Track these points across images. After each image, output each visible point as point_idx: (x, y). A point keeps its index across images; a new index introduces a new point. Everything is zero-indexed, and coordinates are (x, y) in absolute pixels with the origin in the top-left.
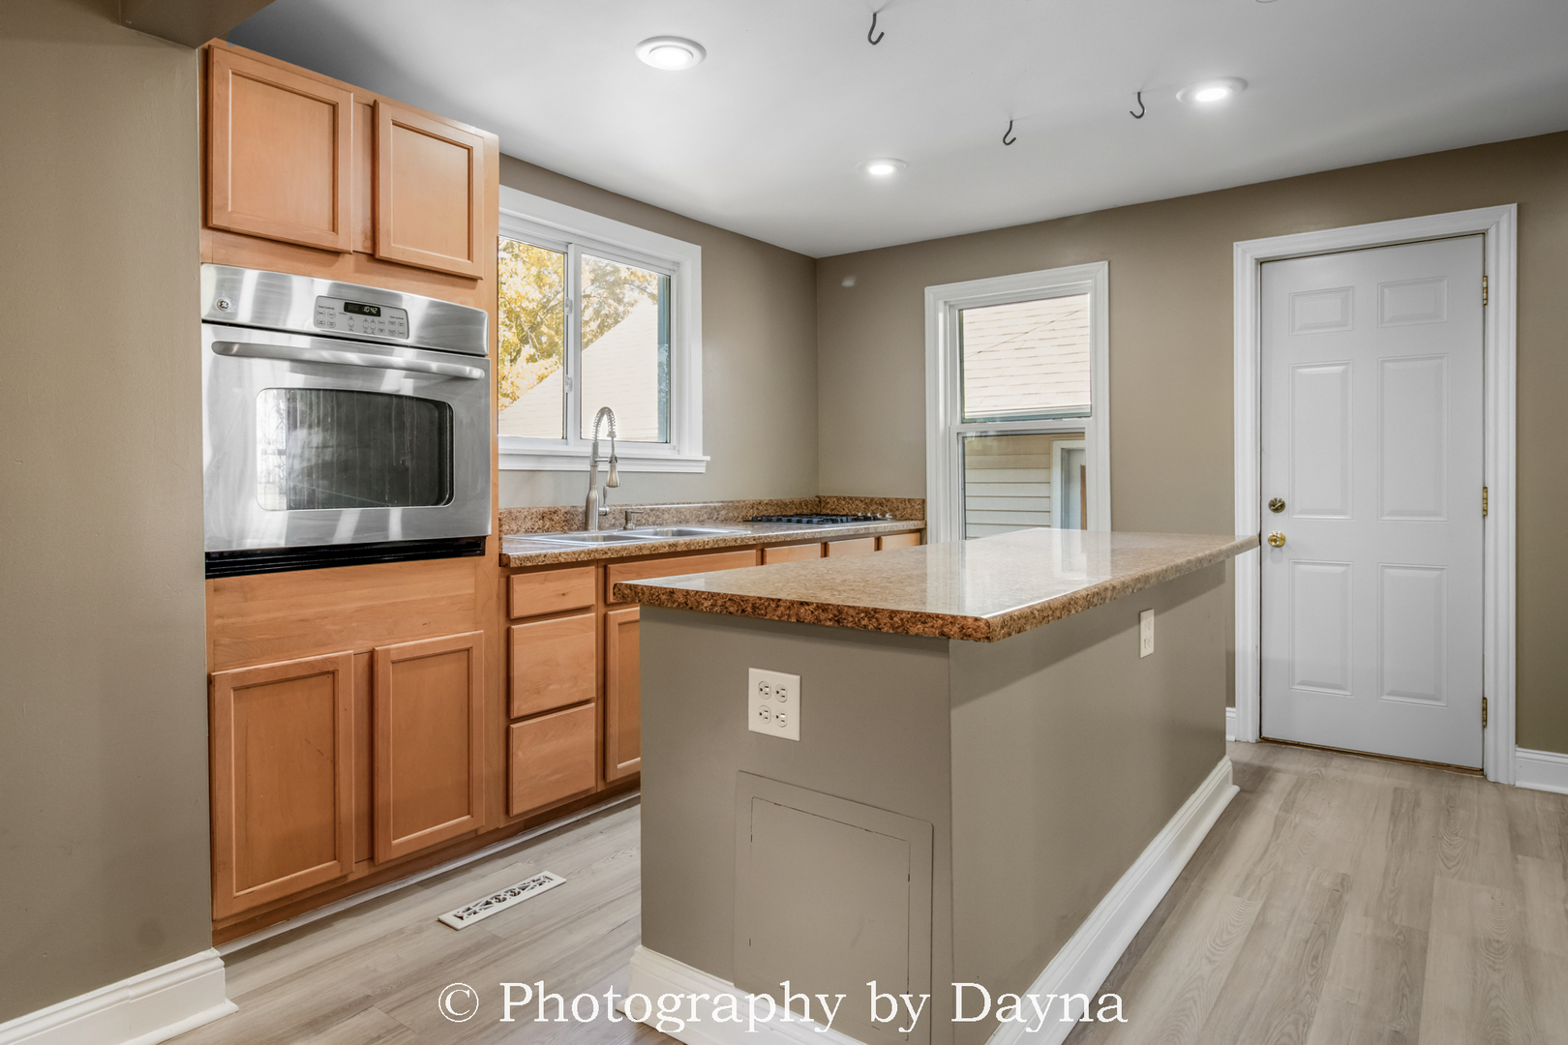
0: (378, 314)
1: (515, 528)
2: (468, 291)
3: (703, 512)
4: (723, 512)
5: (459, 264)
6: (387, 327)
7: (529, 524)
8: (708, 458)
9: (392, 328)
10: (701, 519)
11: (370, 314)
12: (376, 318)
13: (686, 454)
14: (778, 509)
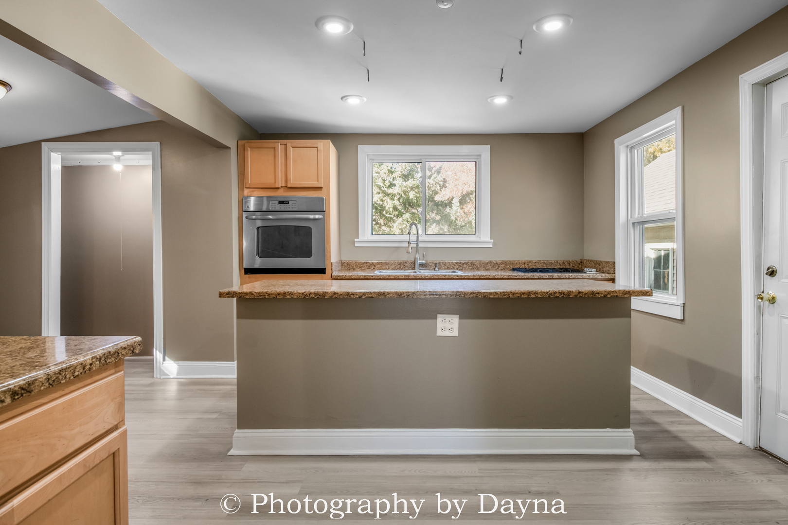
0: (288, 203)
1: (387, 268)
2: (319, 192)
3: (489, 265)
4: (502, 266)
5: (315, 184)
6: (291, 207)
7: (394, 266)
8: (492, 241)
9: (293, 207)
10: (487, 268)
11: (286, 203)
12: (288, 205)
13: (483, 239)
14: (545, 265)
